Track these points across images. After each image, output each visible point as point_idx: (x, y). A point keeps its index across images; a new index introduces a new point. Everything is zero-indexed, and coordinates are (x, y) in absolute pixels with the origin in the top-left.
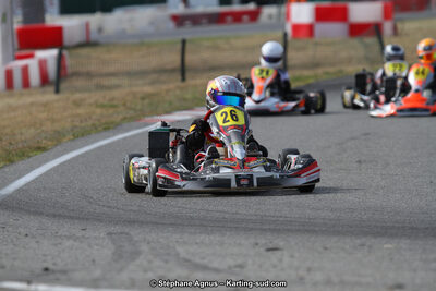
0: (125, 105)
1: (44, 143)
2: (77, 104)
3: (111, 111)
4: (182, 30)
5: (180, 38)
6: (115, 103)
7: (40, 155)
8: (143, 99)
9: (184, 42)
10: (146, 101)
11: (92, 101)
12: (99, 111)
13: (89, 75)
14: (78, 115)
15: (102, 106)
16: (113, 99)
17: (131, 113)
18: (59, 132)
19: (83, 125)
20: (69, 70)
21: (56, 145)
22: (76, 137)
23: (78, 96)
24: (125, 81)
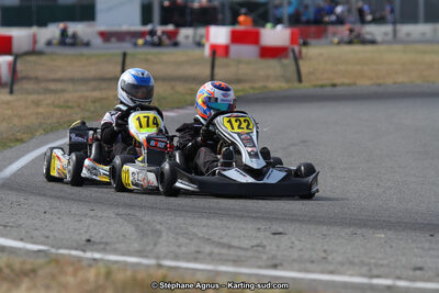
0: (79, 106)
1: (19, 136)
2: (37, 104)
3: (68, 111)
4: (108, 45)
5: (120, 51)
6: (70, 104)
7: (20, 146)
8: (94, 102)
9: (125, 55)
10: (97, 105)
11: (49, 101)
12: (58, 111)
13: (37, 80)
14: (42, 113)
15: (60, 107)
16: (67, 101)
17: (88, 114)
18: (29, 127)
19: (49, 122)
20: (19, 75)
21: (31, 138)
22: (46, 132)
23: (34, 97)
24: (70, 87)
